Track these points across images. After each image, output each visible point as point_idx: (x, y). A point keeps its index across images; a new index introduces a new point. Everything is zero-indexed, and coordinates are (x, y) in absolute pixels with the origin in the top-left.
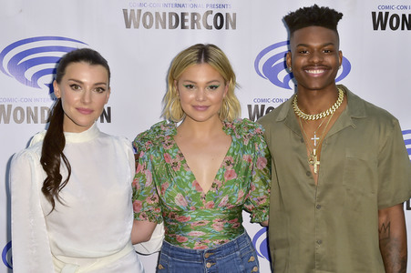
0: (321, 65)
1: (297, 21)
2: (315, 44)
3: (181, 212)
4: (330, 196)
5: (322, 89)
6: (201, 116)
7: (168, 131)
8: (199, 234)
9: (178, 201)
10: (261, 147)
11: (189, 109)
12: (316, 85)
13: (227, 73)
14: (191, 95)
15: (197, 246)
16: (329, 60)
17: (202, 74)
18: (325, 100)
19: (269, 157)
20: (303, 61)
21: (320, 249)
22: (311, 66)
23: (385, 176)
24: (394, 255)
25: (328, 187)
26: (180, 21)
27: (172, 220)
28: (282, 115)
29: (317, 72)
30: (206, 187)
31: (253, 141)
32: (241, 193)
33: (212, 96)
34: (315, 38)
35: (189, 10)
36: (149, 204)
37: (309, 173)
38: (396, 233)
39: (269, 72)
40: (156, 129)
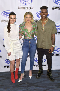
0: (45, 15)
1: (42, 8)
2: (44, 12)
3: (26, 35)
4: (45, 33)
5: (45, 18)
6: (28, 22)
7: (24, 24)
8: (28, 37)
9: (26, 33)
10: (36, 26)
11: (27, 21)
12: (44, 17)
13: (32, 16)
14: (27, 19)
15: (28, 39)
16: (46, 14)
17: (28, 16)
18: (45, 20)
19: (37, 27)
20: (42, 14)
21: (44, 40)
22: (43, 15)
23: (53, 30)
24: (53, 40)
25: (45, 32)
26: (26, 8)
27: (25, 36)
28: (39, 22)
29: (44, 16)
30: (29, 31)
31: (35, 25)
32: (34, 32)
33: (30, 19)
34: (44, 11)
35: (27, 7)
36: (22, 34)
37: (43, 30)
38: (54, 38)
39: (38, 16)
40: (23, 24)
